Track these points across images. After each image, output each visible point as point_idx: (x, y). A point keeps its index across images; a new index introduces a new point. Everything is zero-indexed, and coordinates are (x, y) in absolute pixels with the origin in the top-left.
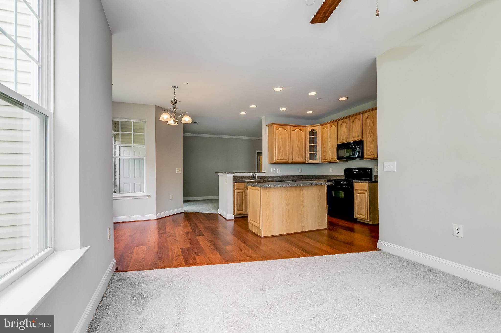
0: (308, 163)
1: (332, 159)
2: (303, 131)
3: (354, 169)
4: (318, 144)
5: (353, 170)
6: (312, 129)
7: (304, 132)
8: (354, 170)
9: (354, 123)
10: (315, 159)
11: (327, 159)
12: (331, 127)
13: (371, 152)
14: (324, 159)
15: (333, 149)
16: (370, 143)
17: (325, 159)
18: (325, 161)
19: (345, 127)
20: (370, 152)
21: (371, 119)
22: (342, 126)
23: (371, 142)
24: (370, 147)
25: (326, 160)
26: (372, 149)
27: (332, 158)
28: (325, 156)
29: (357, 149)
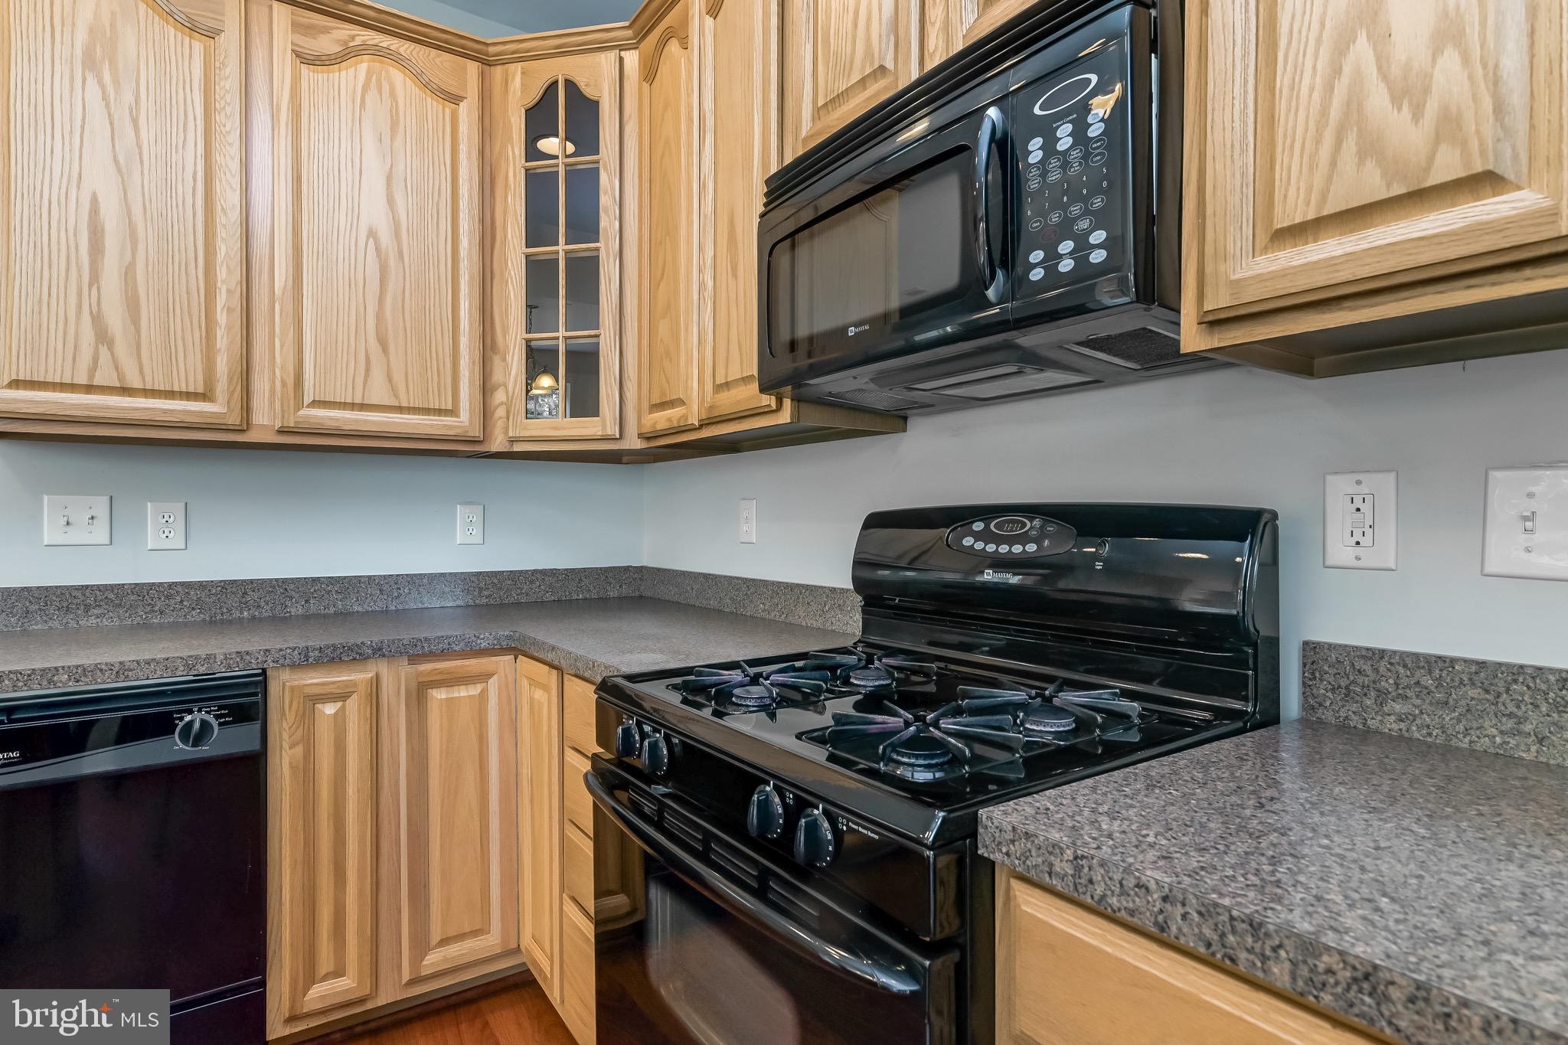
0: (517, 448)
2: (461, 98)
3: (978, 526)
4: (606, 247)
5: (968, 541)
7: (467, 112)
8: (978, 536)
10: (586, 403)
11: (682, 404)
14: (656, 400)
15: (735, 271)
18: (662, 420)
25: (678, 417)
27: (727, 386)
28: (671, 367)
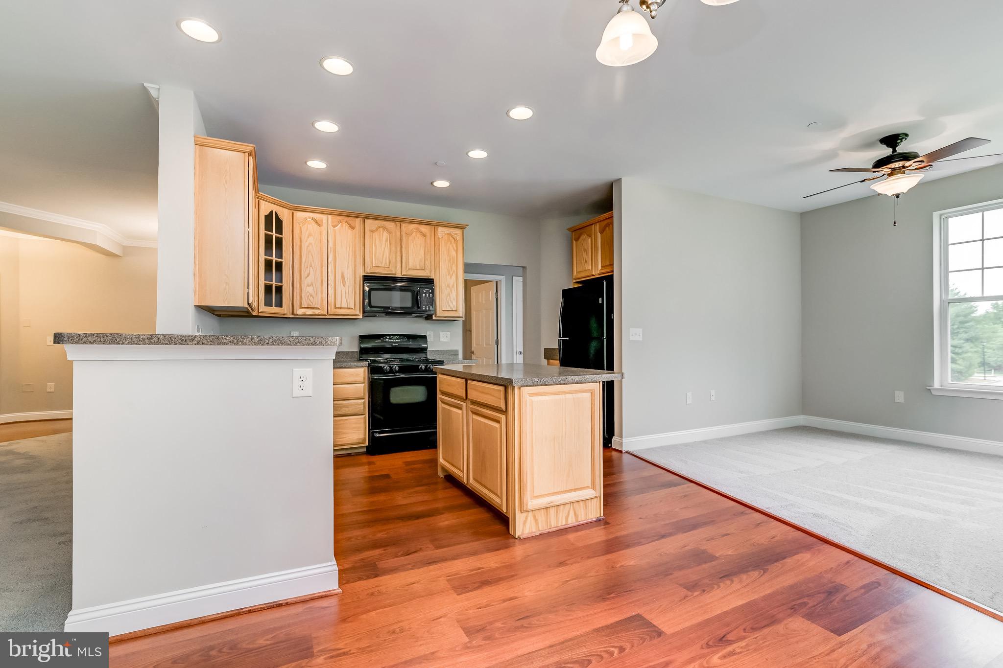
0: (260, 315)
1: (337, 310)
3: (388, 337)
4: (284, 262)
5: (387, 340)
6: (272, 212)
9: (411, 238)
10: (279, 304)
11: (318, 308)
12: (334, 226)
13: (452, 306)
15: (344, 285)
16: (449, 287)
17: (308, 308)
18: (309, 312)
19: (387, 240)
20: (449, 306)
21: (451, 243)
22: (376, 235)
23: (451, 286)
24: (449, 295)
25: (317, 312)
26: (454, 300)
27: (341, 308)
28: (311, 298)
29: (426, 295)
